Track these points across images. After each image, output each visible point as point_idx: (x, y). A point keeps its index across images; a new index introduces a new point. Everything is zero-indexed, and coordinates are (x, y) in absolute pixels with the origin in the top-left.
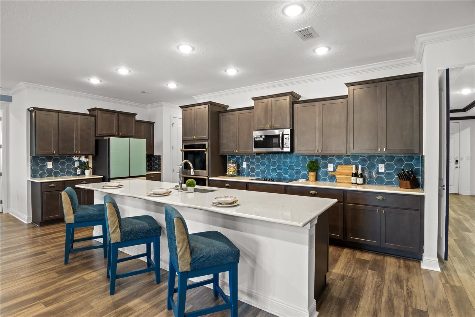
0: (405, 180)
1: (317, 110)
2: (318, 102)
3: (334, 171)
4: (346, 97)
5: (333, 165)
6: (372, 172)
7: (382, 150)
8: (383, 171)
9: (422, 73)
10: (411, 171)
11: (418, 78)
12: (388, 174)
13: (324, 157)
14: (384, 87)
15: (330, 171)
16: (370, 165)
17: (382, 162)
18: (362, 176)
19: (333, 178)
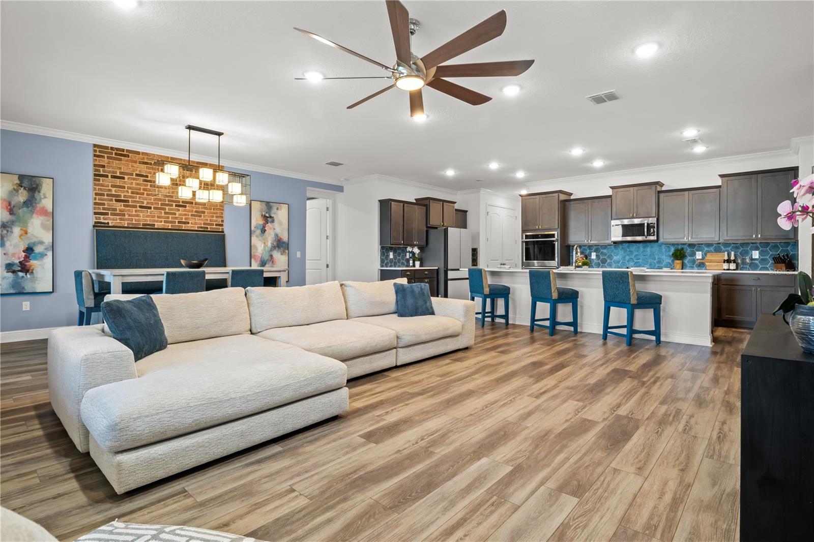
0: (780, 263)
1: (687, 199)
2: (687, 192)
3: (703, 258)
4: (719, 187)
5: (702, 252)
6: (746, 259)
7: (757, 236)
8: (757, 257)
9: (798, 167)
10: (787, 255)
11: (793, 171)
12: (762, 259)
13: (691, 245)
14: (760, 180)
15: (698, 259)
16: (743, 252)
17: (757, 249)
18: (734, 261)
19: (702, 265)
